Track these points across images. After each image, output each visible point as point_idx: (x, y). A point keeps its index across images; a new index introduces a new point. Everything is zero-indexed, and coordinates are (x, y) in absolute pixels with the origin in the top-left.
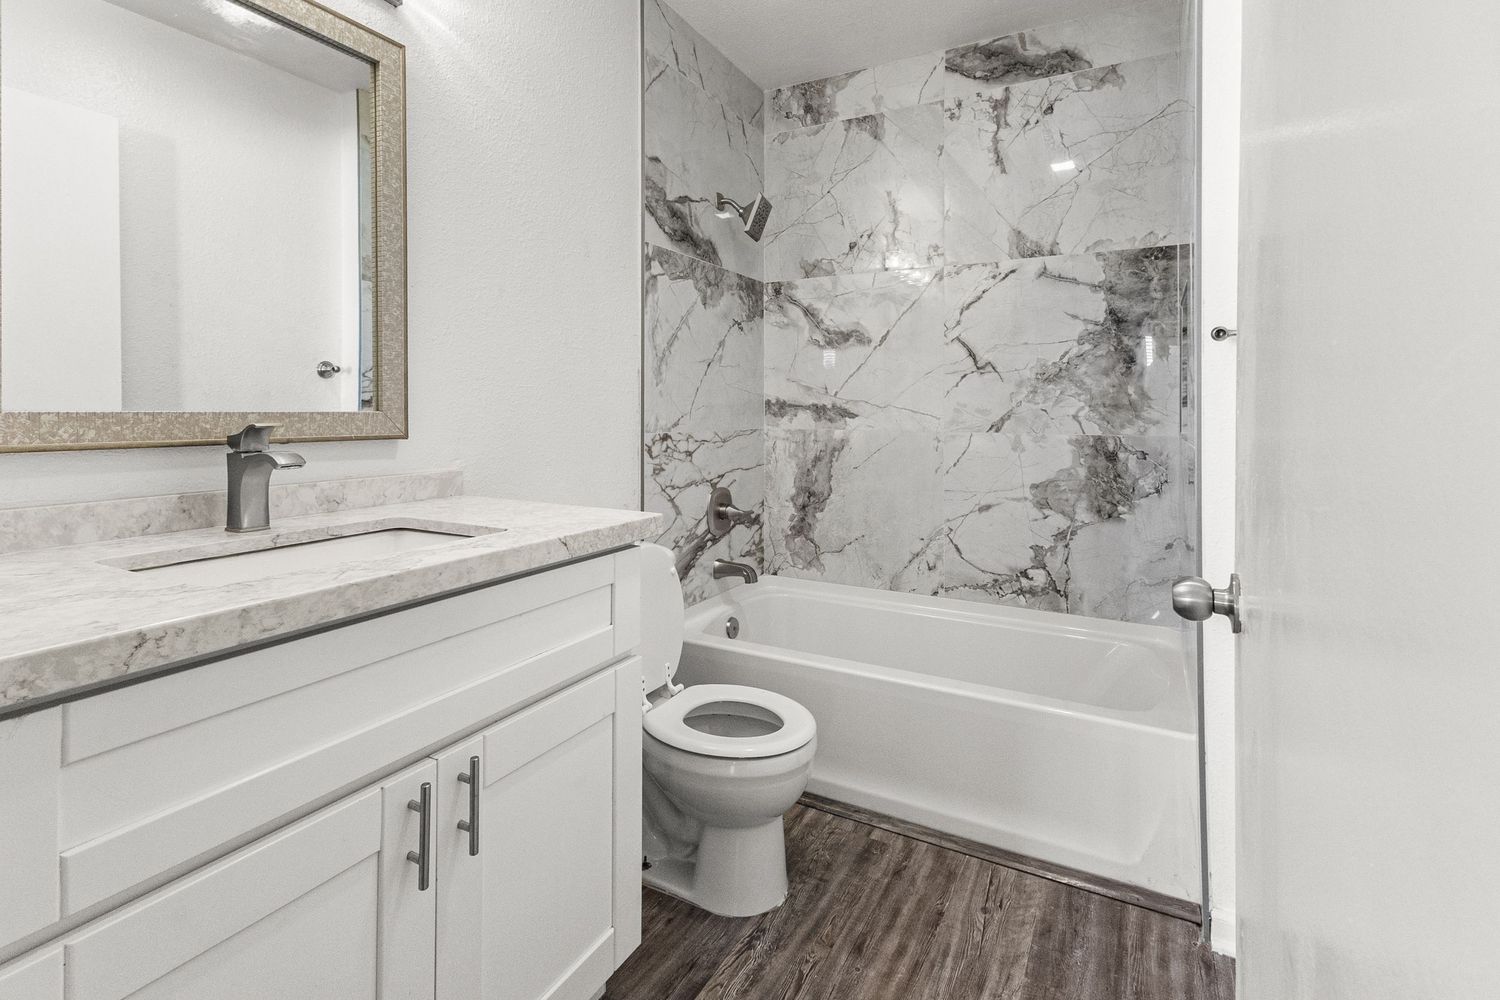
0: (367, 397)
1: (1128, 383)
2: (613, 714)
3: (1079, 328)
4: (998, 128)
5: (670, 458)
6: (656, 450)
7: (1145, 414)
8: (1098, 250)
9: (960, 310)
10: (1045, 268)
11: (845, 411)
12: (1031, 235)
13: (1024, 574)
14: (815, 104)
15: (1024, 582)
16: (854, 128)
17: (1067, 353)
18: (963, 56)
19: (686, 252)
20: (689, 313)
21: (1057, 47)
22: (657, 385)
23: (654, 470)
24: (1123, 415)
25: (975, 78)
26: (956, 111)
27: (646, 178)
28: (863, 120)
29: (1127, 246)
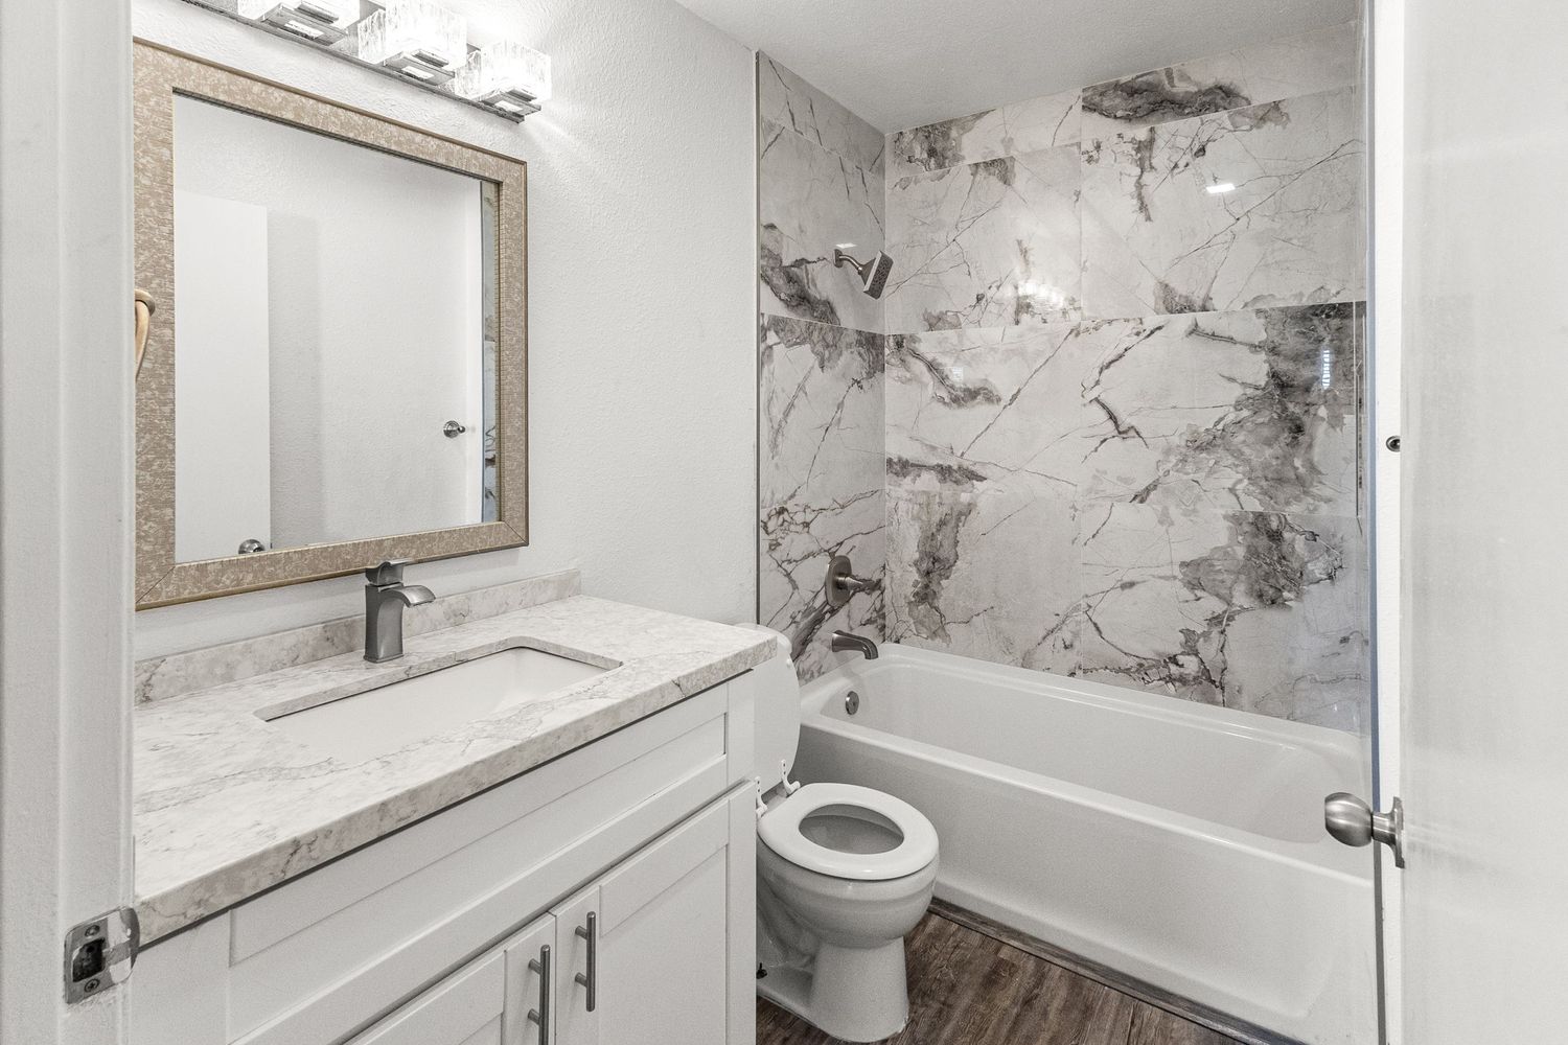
0: (490, 455)
1: (1292, 456)
2: (727, 845)
3: (1236, 392)
4: (1142, 172)
5: (787, 531)
6: (771, 525)
7: (1314, 490)
8: (1260, 305)
9: (1098, 370)
10: (1197, 325)
11: (972, 472)
12: (1180, 289)
13: (1173, 660)
14: (939, 147)
15: (1173, 668)
16: (982, 173)
17: (1221, 419)
18: (1102, 94)
19: (804, 316)
20: (806, 379)
21: (1209, 82)
22: (773, 458)
23: (770, 546)
24: (1289, 490)
25: (1115, 117)
26: (1094, 154)
27: (762, 247)
28: (989, 165)
29: (1294, 303)
